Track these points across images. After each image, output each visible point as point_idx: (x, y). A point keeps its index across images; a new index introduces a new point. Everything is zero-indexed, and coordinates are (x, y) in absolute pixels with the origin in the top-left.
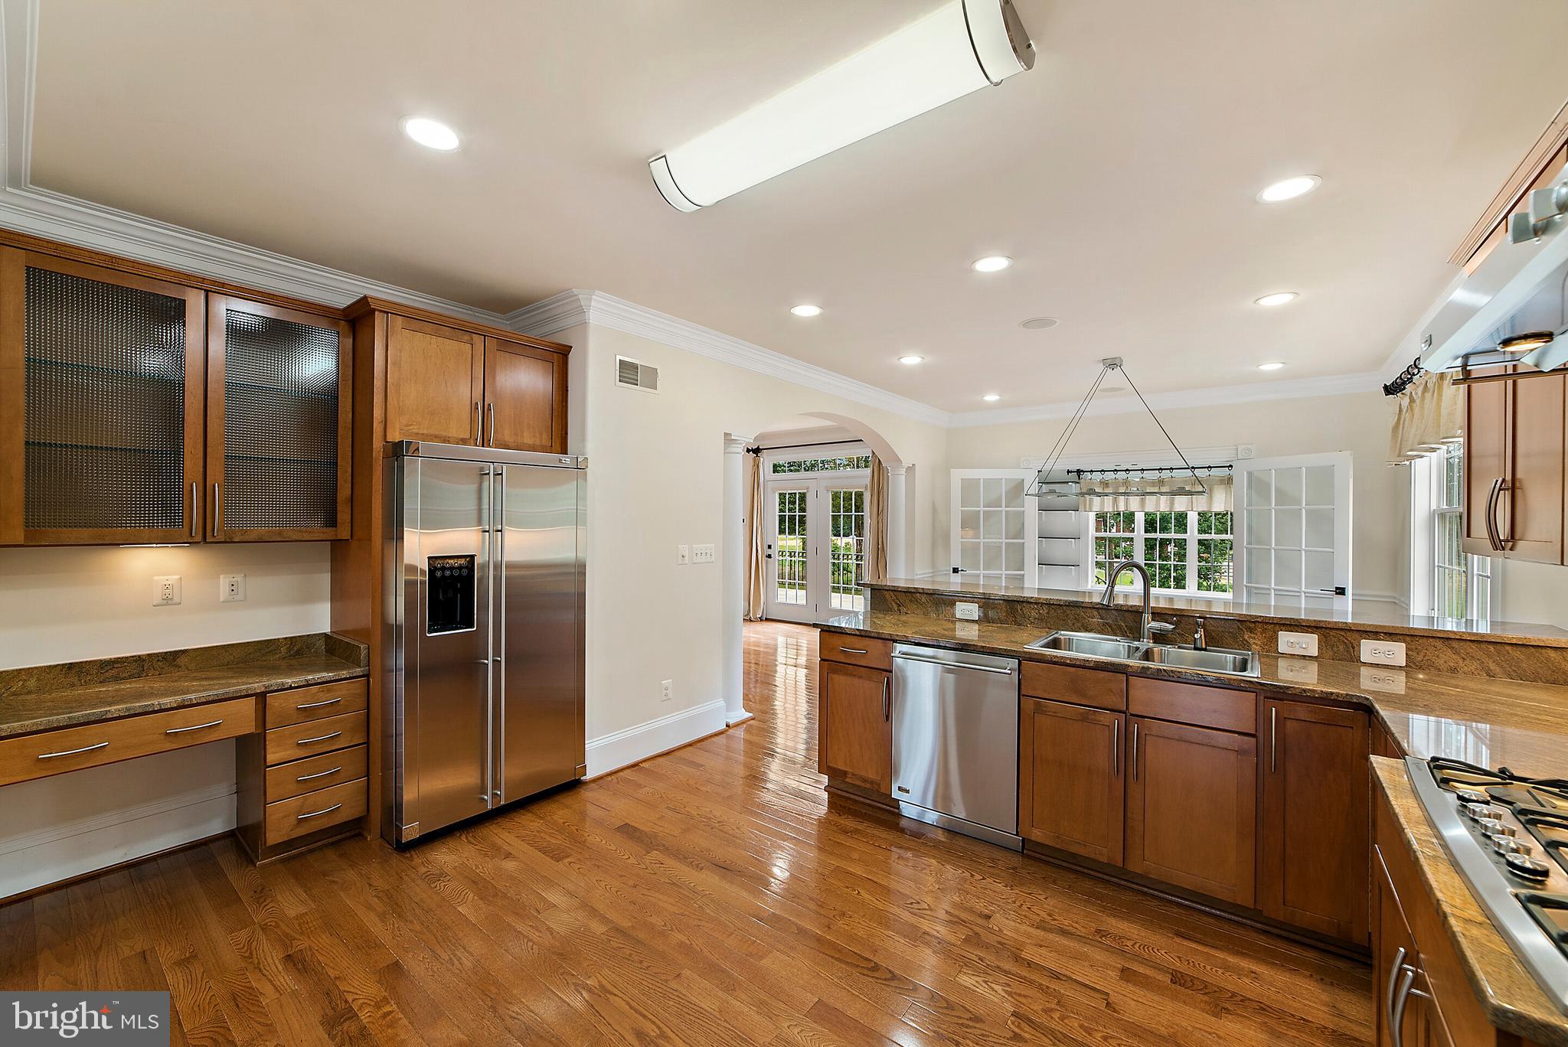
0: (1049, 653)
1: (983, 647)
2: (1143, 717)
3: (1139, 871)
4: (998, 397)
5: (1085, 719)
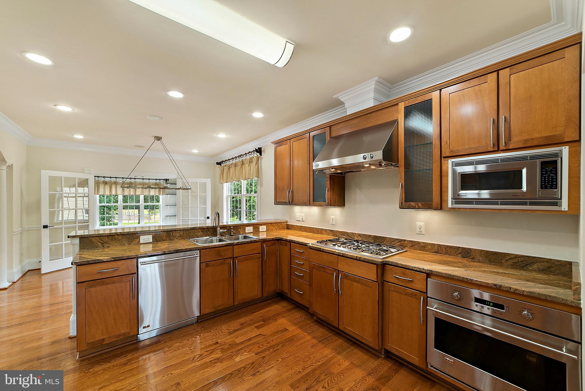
0: (210, 245)
1: (186, 249)
2: (237, 257)
3: (237, 303)
4: (83, 137)
5: (222, 264)
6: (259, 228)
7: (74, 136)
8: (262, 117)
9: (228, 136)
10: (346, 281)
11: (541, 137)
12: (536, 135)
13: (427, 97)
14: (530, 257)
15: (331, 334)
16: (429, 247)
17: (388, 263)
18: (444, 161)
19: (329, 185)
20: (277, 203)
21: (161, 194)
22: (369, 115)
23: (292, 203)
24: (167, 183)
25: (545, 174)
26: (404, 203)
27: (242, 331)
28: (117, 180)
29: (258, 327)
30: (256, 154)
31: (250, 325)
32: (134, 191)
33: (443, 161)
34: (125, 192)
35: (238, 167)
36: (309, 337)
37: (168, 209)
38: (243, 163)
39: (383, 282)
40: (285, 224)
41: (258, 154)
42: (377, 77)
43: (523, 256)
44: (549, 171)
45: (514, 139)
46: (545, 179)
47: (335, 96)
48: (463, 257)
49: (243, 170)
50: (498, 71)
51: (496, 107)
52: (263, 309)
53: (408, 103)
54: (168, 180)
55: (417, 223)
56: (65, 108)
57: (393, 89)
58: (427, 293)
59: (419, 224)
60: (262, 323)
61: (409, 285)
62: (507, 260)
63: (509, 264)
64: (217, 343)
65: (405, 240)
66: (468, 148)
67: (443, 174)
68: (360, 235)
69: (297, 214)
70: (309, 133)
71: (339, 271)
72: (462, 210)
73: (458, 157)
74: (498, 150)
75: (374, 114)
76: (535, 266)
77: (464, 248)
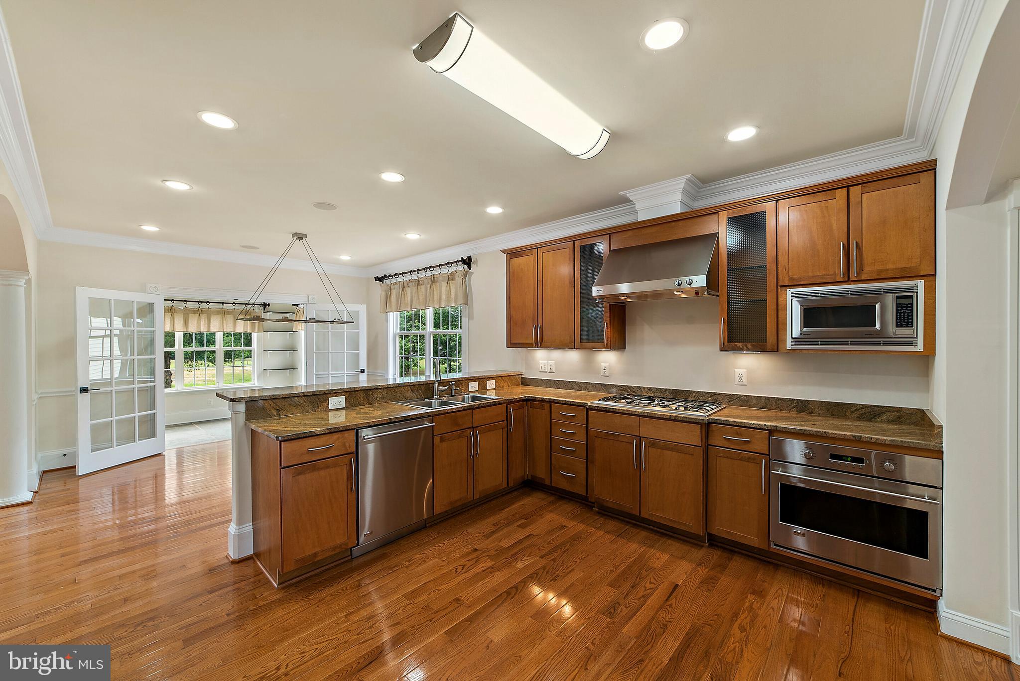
1: (416, 415)
2: (478, 427)
3: (478, 497)
4: (158, 229)
5: (460, 437)
6: (485, 384)
7: (142, 227)
8: (500, 213)
9: (423, 237)
10: (652, 451)
11: (896, 269)
12: (890, 266)
13: (758, 208)
14: (879, 406)
15: (627, 527)
16: (754, 401)
17: (716, 421)
18: (781, 291)
19: (609, 319)
20: (511, 344)
21: (256, 330)
22: (673, 223)
23: (541, 345)
24: (265, 311)
25: (901, 310)
26: (726, 343)
27: (501, 533)
28: (173, 304)
29: (522, 526)
30: (461, 267)
31: (508, 524)
32: (206, 325)
33: (779, 290)
34: (190, 327)
35: (423, 287)
36: (601, 533)
37: (268, 357)
38: (433, 280)
39: (707, 447)
40: (519, 378)
41: (465, 266)
42: (690, 175)
43: (871, 406)
44: (905, 307)
45: (867, 269)
46: (900, 315)
47: (621, 193)
48: (799, 411)
49: (435, 292)
50: (848, 187)
51: (846, 230)
52: (513, 504)
53: (733, 213)
54: (269, 305)
55: (735, 370)
56: (178, 186)
57: (703, 189)
58: (769, 455)
59: (738, 371)
60: (523, 521)
61: (746, 447)
62: (852, 412)
63: (854, 417)
64: (476, 550)
65: (720, 394)
66: (813, 277)
67: (780, 307)
68: (650, 389)
69: (540, 361)
70: (574, 241)
71: (640, 437)
72: (805, 352)
73: (800, 287)
74: (848, 281)
75: (681, 223)
76: (884, 417)
77: (800, 400)
